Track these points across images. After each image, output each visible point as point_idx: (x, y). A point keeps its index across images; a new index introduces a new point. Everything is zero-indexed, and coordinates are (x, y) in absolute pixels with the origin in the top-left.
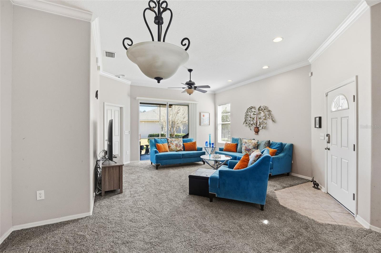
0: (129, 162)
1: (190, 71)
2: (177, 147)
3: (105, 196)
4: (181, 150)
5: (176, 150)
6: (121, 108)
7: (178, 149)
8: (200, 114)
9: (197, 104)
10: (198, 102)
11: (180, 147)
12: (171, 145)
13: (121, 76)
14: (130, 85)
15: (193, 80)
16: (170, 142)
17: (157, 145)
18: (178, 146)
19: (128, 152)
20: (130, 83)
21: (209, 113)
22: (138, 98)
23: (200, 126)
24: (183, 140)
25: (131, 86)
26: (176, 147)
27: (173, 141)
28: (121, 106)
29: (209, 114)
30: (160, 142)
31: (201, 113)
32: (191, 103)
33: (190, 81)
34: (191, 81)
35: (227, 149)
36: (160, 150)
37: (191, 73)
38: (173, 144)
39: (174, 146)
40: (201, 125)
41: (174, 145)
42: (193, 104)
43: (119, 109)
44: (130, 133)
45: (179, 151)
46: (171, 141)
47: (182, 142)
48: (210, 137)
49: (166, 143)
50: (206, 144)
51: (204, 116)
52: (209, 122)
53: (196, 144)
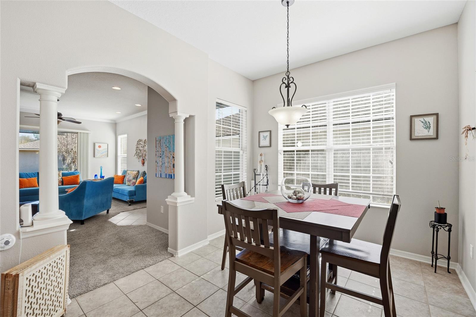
8: (94, 144)
9: (89, 133)
10: (91, 131)
21: (106, 143)
23: (94, 158)
24: (62, 173)
29: (107, 145)
30: (24, 176)
31: (96, 144)
32: (80, 133)
36: (21, 185)
40: (96, 157)
42: (84, 133)
47: (61, 176)
48: (101, 170)
49: (34, 178)
50: (96, 177)
51: (100, 147)
52: (107, 153)
53: (79, 178)
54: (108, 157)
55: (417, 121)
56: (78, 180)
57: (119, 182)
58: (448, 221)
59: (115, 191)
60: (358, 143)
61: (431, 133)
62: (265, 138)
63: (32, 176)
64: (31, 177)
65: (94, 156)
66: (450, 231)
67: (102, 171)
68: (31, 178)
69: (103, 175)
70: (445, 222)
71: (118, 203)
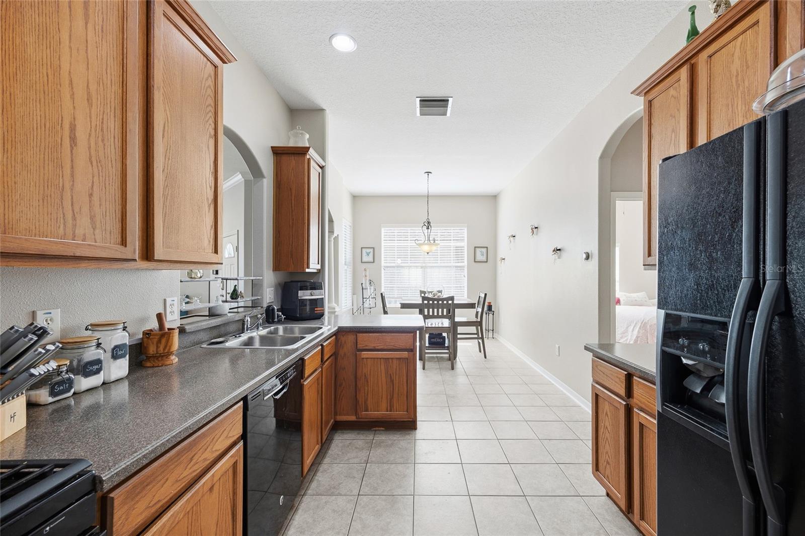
55: (478, 250)
58: (493, 310)
60: (444, 263)
61: (484, 259)
62: (368, 254)
66: (493, 315)
70: (491, 310)
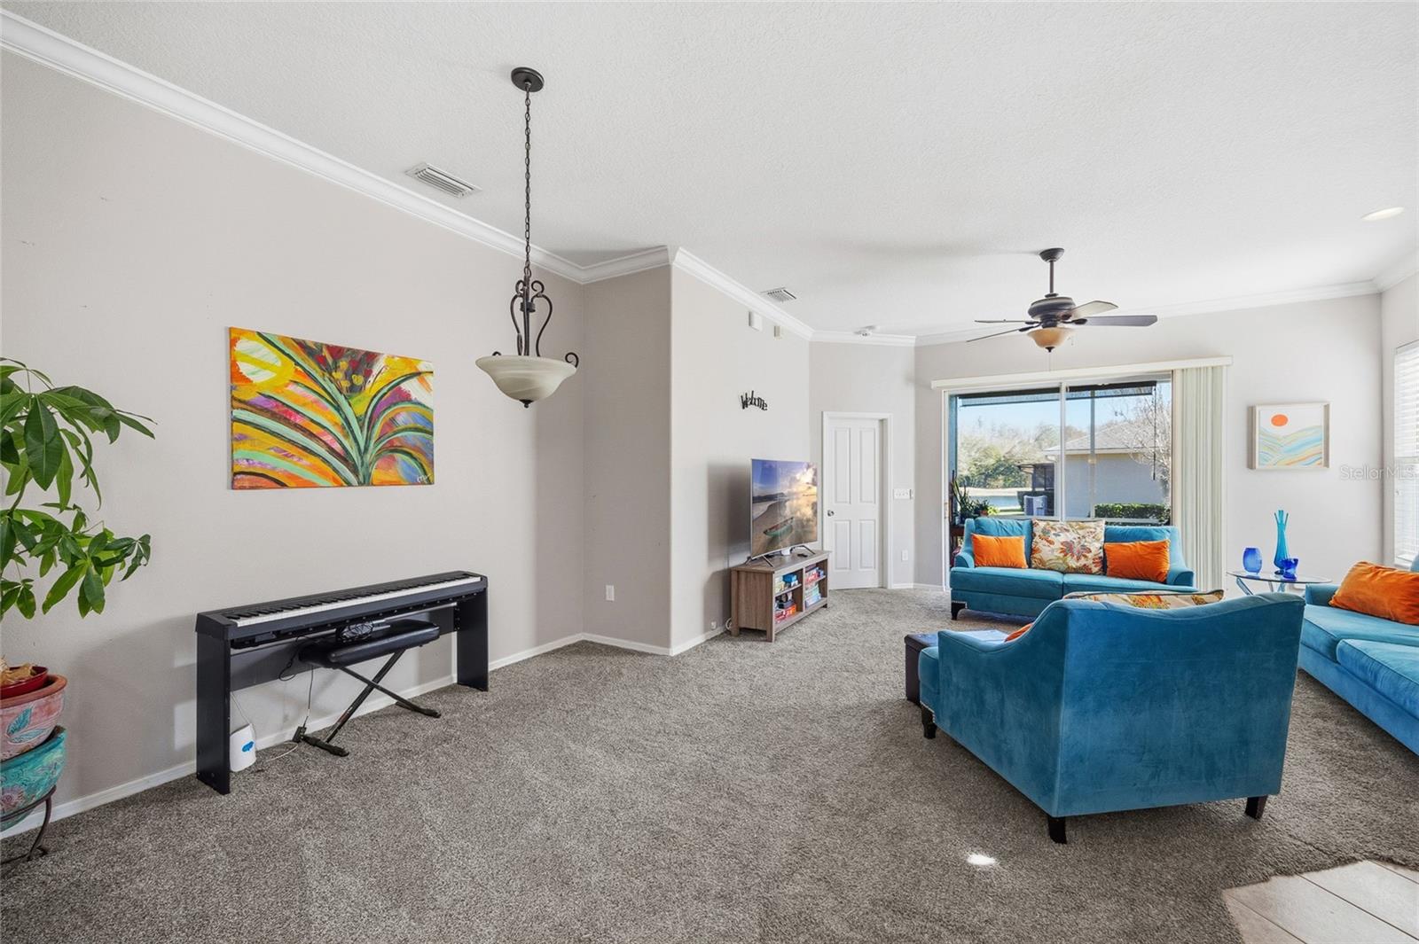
0: (911, 585)
1: (1050, 255)
2: (1065, 555)
3: (738, 636)
4: (1085, 570)
5: (1063, 567)
6: (882, 421)
7: (1073, 563)
8: (1251, 412)
9: (1223, 367)
11: (1085, 556)
12: (1039, 543)
13: (868, 332)
14: (913, 346)
15: (1060, 291)
16: (1042, 534)
17: (975, 538)
18: (1075, 551)
19: (905, 553)
20: (911, 341)
21: (1318, 402)
22: (935, 384)
23: (1251, 472)
24: (1106, 530)
25: (919, 350)
26: (1062, 555)
27: (1053, 532)
28: (882, 416)
29: (1323, 410)
30: (993, 529)
31: (1258, 409)
32: (1182, 370)
33: (1052, 296)
34: (1055, 295)
35: (1350, 598)
36: (982, 557)
37: (1055, 263)
38: (1051, 543)
39: (1053, 551)
40: (1257, 466)
41: (1057, 545)
43: (876, 425)
44: (912, 496)
45: (1076, 571)
46: (1045, 532)
47: (1103, 539)
48: (1281, 526)
49: (1018, 537)
50: (1249, 559)
51: (1280, 420)
52: (1322, 447)
53: (1168, 554)
54: (1327, 464)
56: (1161, 563)
57: (1388, 609)
59: (1349, 665)
63: (1013, 531)
64: (1010, 533)
65: (1251, 465)
67: (1286, 533)
68: (1010, 535)
69: (1291, 556)
71: (1362, 747)
